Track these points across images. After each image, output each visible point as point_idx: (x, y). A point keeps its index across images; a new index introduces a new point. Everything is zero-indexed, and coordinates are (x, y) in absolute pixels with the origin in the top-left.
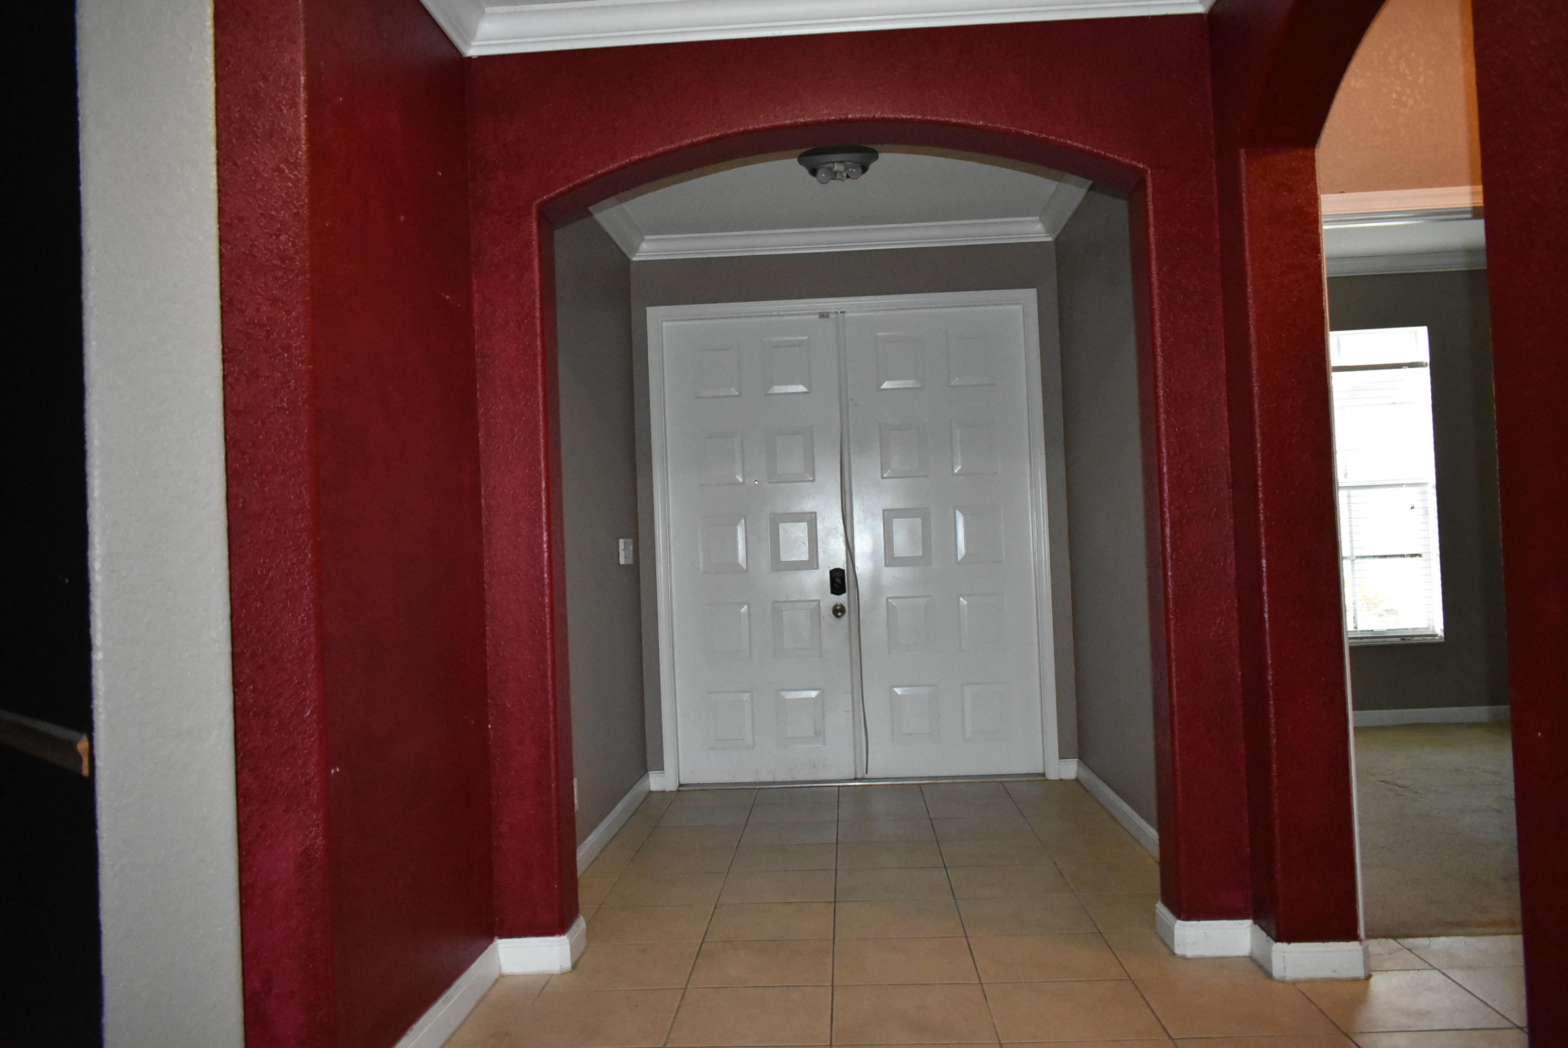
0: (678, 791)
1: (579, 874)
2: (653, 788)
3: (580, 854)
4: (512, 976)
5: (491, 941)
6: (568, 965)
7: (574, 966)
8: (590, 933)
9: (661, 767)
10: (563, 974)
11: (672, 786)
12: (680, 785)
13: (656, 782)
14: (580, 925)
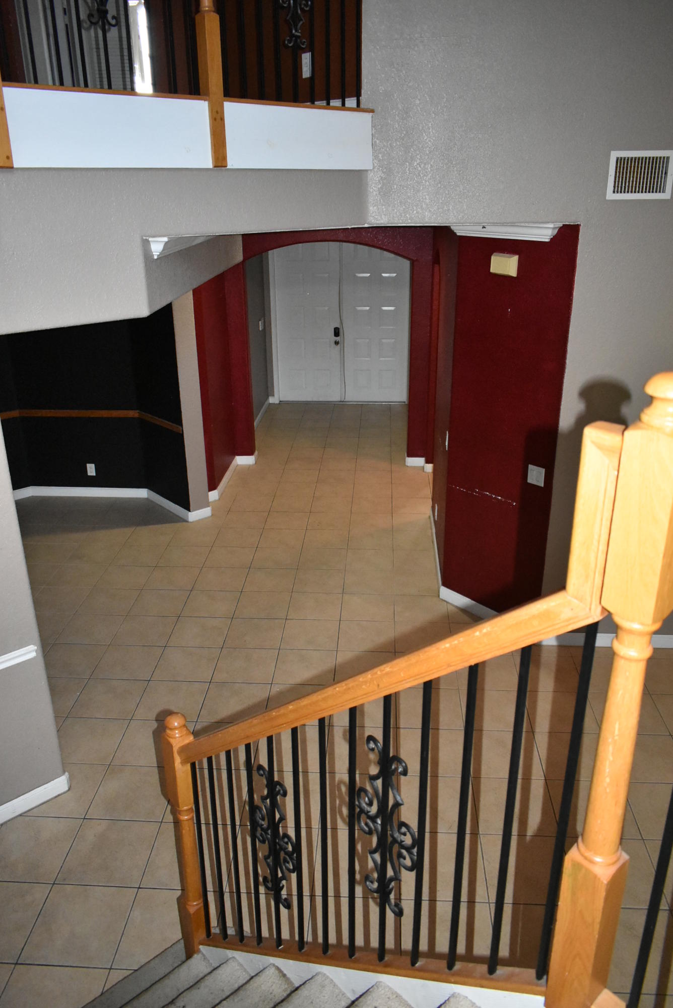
0: (279, 403)
1: (255, 429)
2: (271, 402)
3: (255, 424)
4: (240, 465)
5: (235, 457)
6: (254, 462)
7: (256, 463)
8: (259, 455)
9: (273, 395)
10: (253, 465)
11: (277, 402)
12: (280, 401)
13: (271, 400)
14: (256, 453)
